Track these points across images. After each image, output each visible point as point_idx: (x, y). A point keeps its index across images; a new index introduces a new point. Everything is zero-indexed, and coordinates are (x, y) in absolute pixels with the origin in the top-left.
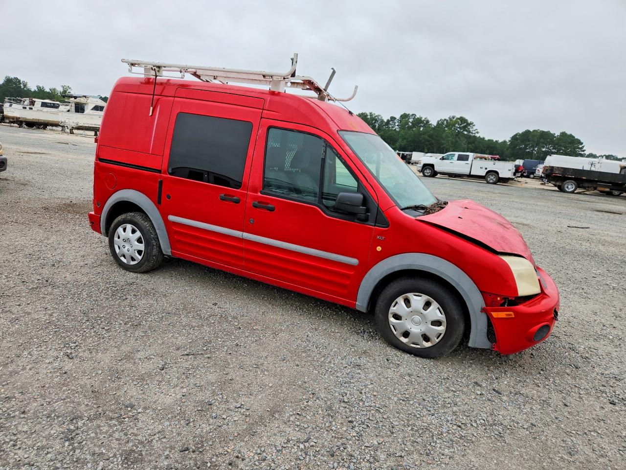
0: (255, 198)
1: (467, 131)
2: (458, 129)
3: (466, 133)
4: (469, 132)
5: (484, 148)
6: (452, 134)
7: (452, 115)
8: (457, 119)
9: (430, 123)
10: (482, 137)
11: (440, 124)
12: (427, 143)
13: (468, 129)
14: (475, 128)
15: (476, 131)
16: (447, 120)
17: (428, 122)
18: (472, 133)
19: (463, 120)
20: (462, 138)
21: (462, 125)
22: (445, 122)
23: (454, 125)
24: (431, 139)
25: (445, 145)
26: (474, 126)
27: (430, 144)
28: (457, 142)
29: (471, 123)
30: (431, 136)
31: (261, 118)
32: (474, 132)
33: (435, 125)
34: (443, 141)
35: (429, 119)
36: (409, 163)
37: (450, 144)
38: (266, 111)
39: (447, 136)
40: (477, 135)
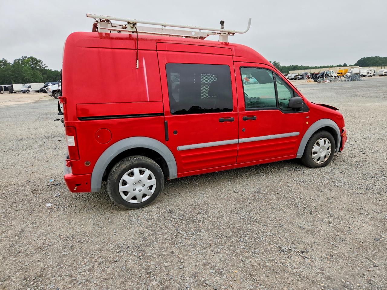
0: (244, 115)
1: (38, 66)
2: (32, 65)
3: (38, 67)
4: (41, 67)
5: (54, 76)
6: (29, 69)
7: (24, 56)
8: (29, 58)
9: (8, 62)
10: (50, 69)
11: (16, 62)
12: (12, 77)
13: (39, 64)
14: (43, 64)
15: (45, 66)
16: (21, 60)
17: (6, 61)
18: (43, 67)
19: (33, 59)
20: (37, 71)
21: (34, 62)
22: (20, 61)
23: (28, 63)
24: (14, 74)
25: (27, 77)
26: (42, 62)
27: (15, 78)
28: (35, 74)
29: (39, 61)
30: (13, 71)
31: (234, 61)
32: (44, 66)
33: (13, 63)
34: (24, 75)
35: (6, 59)
36: (12, 93)
37: (30, 76)
38: (235, 57)
39: (26, 71)
40: (47, 68)
